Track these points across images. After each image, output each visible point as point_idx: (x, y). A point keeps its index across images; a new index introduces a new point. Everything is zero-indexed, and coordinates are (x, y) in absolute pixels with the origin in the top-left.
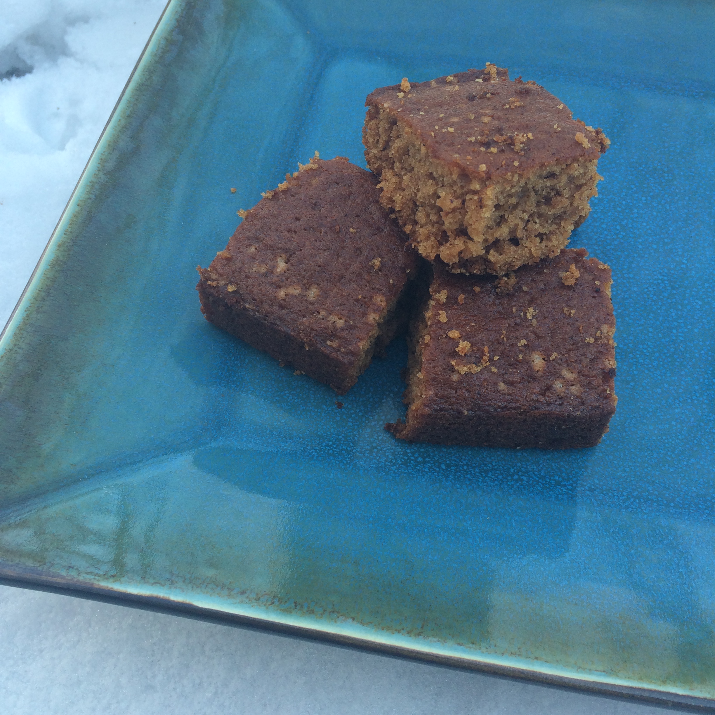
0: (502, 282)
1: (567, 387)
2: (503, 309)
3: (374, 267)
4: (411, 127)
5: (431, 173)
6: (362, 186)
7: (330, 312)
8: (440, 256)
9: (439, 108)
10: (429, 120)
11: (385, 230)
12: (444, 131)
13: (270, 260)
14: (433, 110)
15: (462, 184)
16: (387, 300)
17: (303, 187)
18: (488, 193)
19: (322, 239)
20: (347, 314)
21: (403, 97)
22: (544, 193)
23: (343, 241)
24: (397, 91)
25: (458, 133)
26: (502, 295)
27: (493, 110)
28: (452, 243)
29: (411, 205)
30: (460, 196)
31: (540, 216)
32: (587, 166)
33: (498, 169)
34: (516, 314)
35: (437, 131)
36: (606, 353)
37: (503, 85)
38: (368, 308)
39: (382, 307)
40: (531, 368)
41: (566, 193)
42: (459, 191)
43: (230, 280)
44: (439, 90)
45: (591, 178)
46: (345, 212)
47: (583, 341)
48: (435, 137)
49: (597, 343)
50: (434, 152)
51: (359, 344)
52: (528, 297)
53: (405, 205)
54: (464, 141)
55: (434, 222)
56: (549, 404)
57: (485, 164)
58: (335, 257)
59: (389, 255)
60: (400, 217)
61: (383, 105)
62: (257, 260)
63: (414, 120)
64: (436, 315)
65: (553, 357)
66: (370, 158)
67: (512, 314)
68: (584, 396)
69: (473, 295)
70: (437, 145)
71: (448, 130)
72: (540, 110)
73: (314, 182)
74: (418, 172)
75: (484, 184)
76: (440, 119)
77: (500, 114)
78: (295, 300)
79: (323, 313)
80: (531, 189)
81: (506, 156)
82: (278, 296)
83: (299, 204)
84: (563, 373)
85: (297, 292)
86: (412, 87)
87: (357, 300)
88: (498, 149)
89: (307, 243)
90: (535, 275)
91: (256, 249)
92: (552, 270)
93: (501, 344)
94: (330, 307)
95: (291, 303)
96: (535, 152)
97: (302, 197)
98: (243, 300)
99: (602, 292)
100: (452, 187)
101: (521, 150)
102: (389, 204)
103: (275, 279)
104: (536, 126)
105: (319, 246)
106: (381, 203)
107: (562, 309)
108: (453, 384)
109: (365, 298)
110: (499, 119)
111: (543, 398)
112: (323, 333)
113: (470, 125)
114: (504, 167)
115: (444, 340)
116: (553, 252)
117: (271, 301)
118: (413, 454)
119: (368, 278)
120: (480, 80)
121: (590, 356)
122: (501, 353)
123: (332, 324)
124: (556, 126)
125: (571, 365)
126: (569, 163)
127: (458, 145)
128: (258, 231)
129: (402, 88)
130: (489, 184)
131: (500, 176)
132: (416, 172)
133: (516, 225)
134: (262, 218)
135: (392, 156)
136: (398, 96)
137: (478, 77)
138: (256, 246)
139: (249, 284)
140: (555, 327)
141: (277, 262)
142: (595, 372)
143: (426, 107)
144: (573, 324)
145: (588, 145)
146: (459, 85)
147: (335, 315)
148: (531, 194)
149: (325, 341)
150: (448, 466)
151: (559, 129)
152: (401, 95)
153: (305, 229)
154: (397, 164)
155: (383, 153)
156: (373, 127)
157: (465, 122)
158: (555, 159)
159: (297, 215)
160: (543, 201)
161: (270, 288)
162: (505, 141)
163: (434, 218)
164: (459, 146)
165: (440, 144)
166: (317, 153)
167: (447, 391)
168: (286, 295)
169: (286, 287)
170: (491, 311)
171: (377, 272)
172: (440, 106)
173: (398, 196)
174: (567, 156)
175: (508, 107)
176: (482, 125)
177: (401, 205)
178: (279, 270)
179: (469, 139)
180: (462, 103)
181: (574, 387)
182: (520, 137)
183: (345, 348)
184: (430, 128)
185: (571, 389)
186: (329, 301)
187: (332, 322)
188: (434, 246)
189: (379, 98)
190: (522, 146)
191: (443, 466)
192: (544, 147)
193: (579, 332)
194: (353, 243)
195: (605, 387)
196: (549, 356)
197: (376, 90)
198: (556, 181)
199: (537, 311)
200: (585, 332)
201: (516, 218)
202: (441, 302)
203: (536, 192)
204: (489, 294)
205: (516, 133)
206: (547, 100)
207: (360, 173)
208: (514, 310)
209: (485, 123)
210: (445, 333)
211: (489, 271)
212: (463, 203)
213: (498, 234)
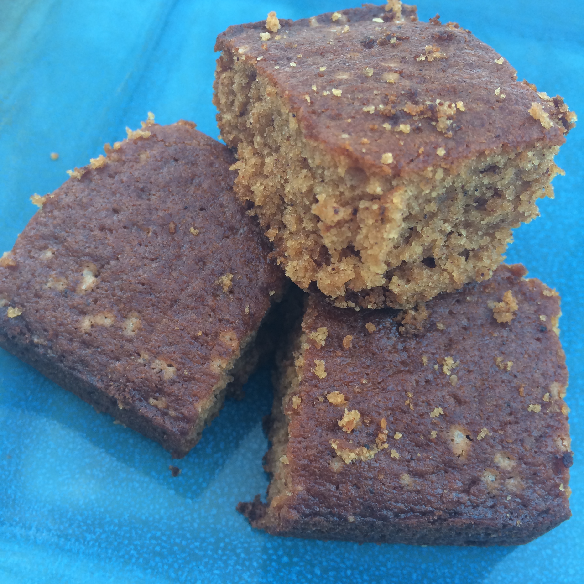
0: (408, 318)
1: (502, 481)
2: (409, 357)
3: (222, 287)
4: (275, 85)
5: (305, 159)
6: (211, 164)
7: (156, 355)
8: (318, 285)
9: (319, 57)
10: (303, 75)
11: (241, 231)
12: (325, 93)
13: (73, 272)
14: (310, 60)
15: (353, 183)
16: (240, 339)
17: (127, 163)
18: (395, 201)
19: (150, 243)
20: (179, 360)
21: (268, 40)
22: (477, 194)
23: (180, 247)
24: (261, 31)
25: (347, 98)
26: (406, 337)
27: (401, 62)
28: (335, 266)
29: (277, 201)
30: (350, 202)
31: (467, 225)
32: (544, 155)
33: (412, 161)
34: (427, 366)
35: (315, 94)
36: (557, 429)
37: (414, 27)
38: (211, 350)
39: (232, 348)
40: (449, 451)
41: (509, 194)
42: (348, 194)
43: (13, 299)
44: (321, 31)
45: (547, 171)
46: (185, 202)
47: (525, 409)
48: (312, 103)
49: (545, 411)
50: (309, 127)
51: (196, 404)
52: (443, 340)
53: (268, 200)
54: (357, 112)
55: (309, 230)
56: (475, 506)
57: (391, 151)
58: (167, 270)
59: (245, 269)
60: (261, 214)
61: (238, 49)
62: (54, 270)
63: (281, 75)
64: (310, 365)
65: (482, 435)
66: (223, 125)
67: (422, 364)
68: (528, 494)
69: (365, 336)
70: (314, 117)
71: (332, 93)
72: (471, 65)
73: (143, 157)
74: (286, 154)
75: (388, 184)
76: (321, 75)
77: (410, 69)
78: (105, 335)
79: (146, 356)
80: (459, 190)
81: (425, 139)
82: (80, 328)
83: (119, 188)
84: (496, 460)
85: (108, 322)
86: (282, 26)
87: (196, 338)
88: (411, 126)
89: (127, 248)
90: (454, 304)
91: (53, 253)
92: (478, 297)
93: (405, 412)
94: (155, 348)
95: (100, 338)
96: (470, 133)
97: (125, 179)
98: (29, 330)
99: (550, 331)
100: (338, 187)
101: (448, 130)
102: (246, 196)
103: (77, 300)
104: (467, 90)
105: (144, 253)
106: (235, 193)
107: (495, 359)
108: (333, 477)
109: (207, 335)
110: (410, 77)
111: (467, 498)
112: (144, 386)
113: (366, 85)
114: (421, 157)
115: (321, 406)
116: (483, 275)
117: (70, 334)
118: (276, 550)
119: (212, 303)
120: (379, 20)
121: (536, 434)
122: (405, 428)
123: (157, 373)
124: (498, 91)
125: (508, 447)
126: (520, 151)
127: (348, 118)
128: (58, 227)
129: (267, 27)
130: (398, 185)
131: (415, 173)
132: (284, 154)
133: (435, 241)
134: (65, 208)
135: (251, 126)
136: (261, 38)
137: (375, 16)
138: (54, 249)
139: (39, 307)
140: (484, 387)
141: (82, 275)
142: (542, 458)
143: (300, 55)
144: (510, 382)
145: (549, 124)
146: (349, 26)
147: (162, 359)
148: (459, 196)
149: (147, 399)
150: (325, 571)
151: (503, 96)
152: (265, 36)
153: (125, 227)
154: (258, 139)
155: (240, 120)
156: (226, 82)
157: (359, 81)
158: (501, 145)
159: (115, 206)
160: (475, 205)
161: (69, 314)
162: (422, 113)
163: (308, 225)
164: (349, 121)
165: (319, 115)
166: (151, 116)
167: (324, 486)
168: (92, 326)
169: (93, 313)
170: (391, 361)
171: (227, 295)
172: (321, 54)
173: (258, 185)
174: (519, 140)
175: (423, 58)
176: (386, 85)
177: (263, 199)
178: (84, 287)
179: (365, 109)
180: (354, 51)
181: (512, 481)
182: (445, 107)
183: (175, 410)
184: (304, 89)
185: (508, 484)
186: (154, 337)
187: (156, 370)
188: (309, 268)
189: (233, 40)
190: (449, 122)
191: (318, 572)
192: (483, 125)
193: (519, 395)
194: (193, 250)
195: (557, 481)
196: (477, 433)
197: (231, 28)
198: (497, 177)
199: (458, 362)
200: (527, 394)
201: (433, 231)
202: (318, 344)
203: (465, 193)
204: (388, 335)
205: (438, 101)
206: (479, 50)
207: (210, 145)
208: (425, 359)
209: (389, 83)
210: (322, 395)
211: (391, 305)
212: (355, 211)
213: (406, 257)
